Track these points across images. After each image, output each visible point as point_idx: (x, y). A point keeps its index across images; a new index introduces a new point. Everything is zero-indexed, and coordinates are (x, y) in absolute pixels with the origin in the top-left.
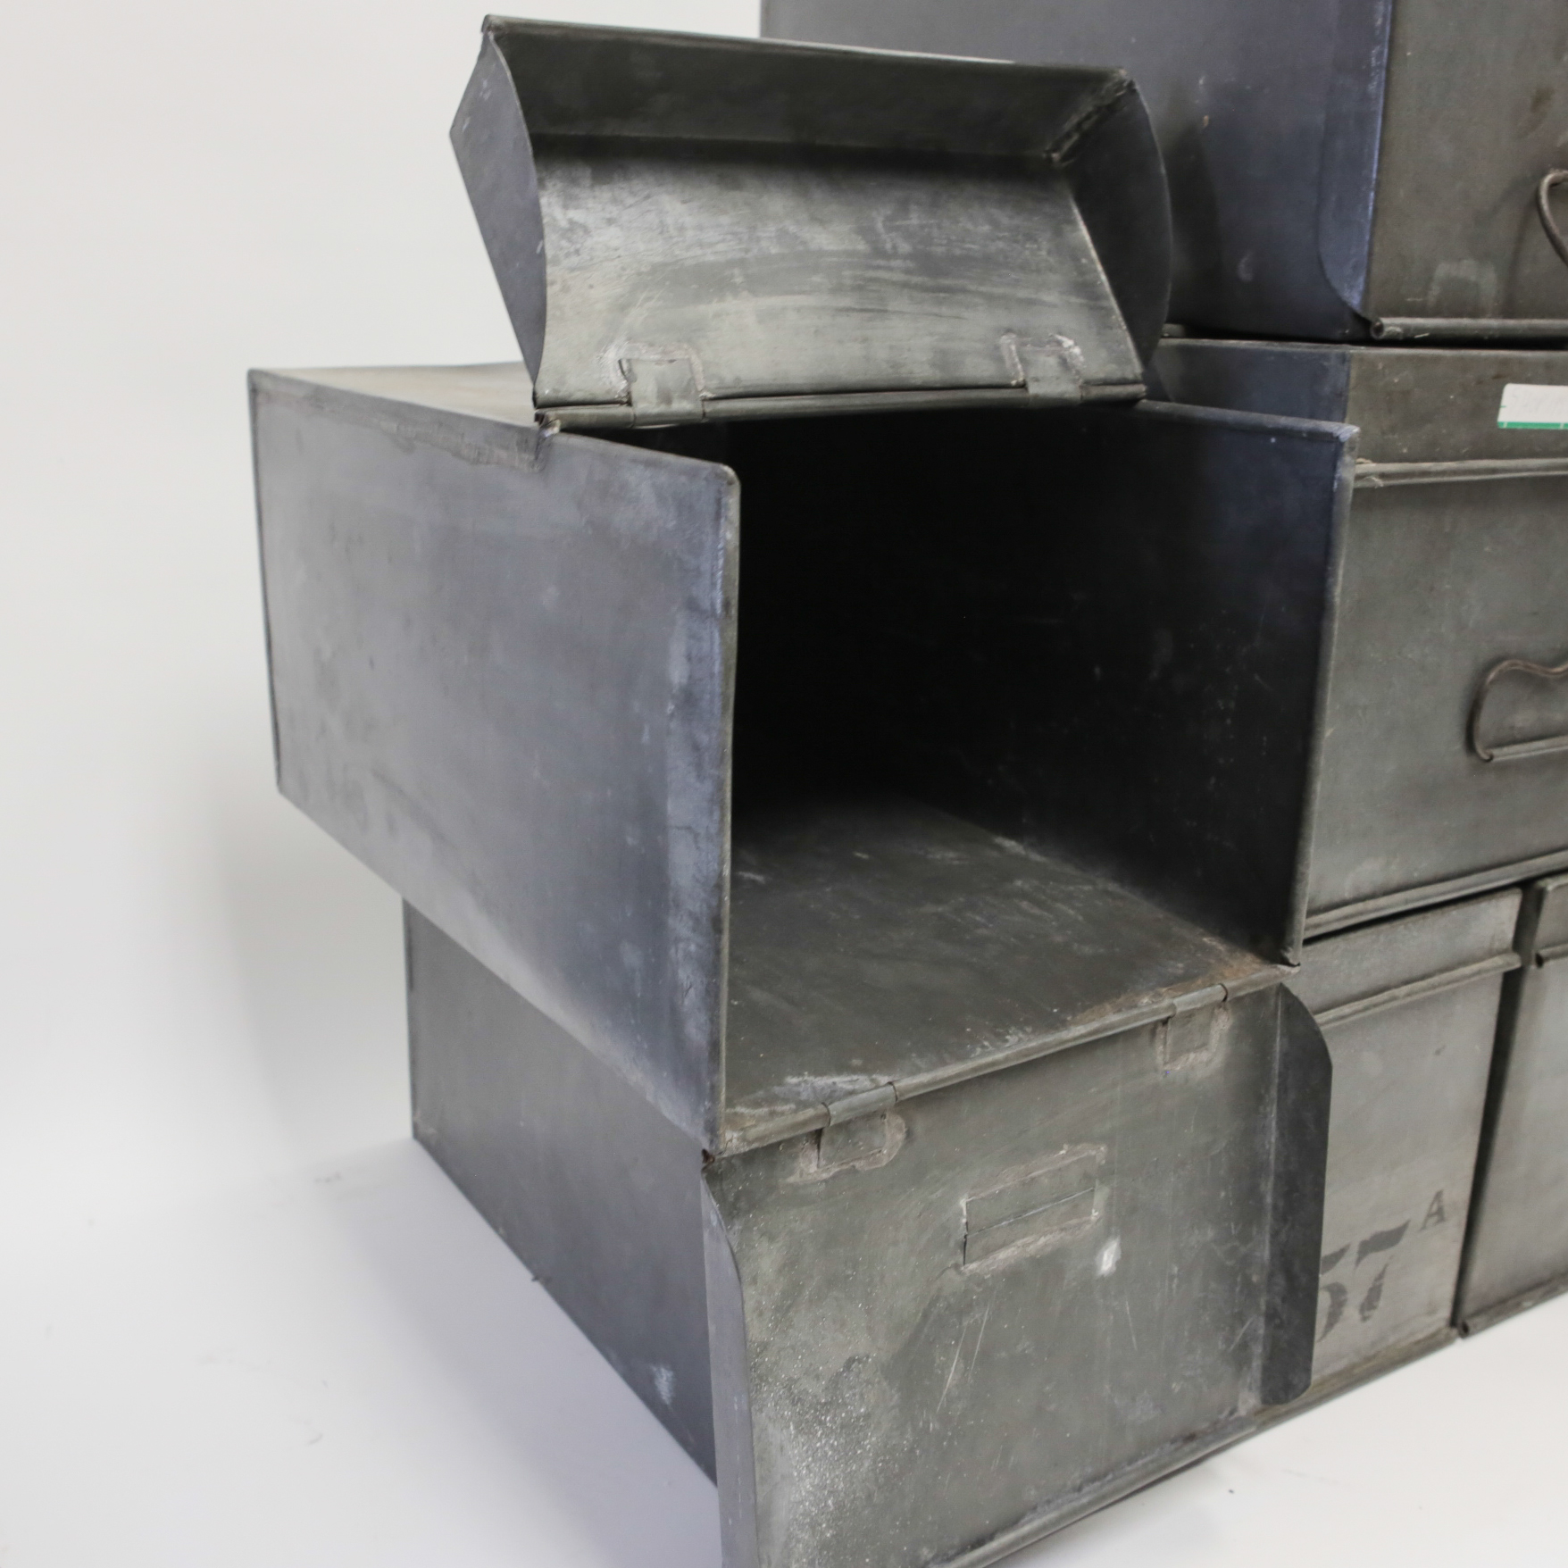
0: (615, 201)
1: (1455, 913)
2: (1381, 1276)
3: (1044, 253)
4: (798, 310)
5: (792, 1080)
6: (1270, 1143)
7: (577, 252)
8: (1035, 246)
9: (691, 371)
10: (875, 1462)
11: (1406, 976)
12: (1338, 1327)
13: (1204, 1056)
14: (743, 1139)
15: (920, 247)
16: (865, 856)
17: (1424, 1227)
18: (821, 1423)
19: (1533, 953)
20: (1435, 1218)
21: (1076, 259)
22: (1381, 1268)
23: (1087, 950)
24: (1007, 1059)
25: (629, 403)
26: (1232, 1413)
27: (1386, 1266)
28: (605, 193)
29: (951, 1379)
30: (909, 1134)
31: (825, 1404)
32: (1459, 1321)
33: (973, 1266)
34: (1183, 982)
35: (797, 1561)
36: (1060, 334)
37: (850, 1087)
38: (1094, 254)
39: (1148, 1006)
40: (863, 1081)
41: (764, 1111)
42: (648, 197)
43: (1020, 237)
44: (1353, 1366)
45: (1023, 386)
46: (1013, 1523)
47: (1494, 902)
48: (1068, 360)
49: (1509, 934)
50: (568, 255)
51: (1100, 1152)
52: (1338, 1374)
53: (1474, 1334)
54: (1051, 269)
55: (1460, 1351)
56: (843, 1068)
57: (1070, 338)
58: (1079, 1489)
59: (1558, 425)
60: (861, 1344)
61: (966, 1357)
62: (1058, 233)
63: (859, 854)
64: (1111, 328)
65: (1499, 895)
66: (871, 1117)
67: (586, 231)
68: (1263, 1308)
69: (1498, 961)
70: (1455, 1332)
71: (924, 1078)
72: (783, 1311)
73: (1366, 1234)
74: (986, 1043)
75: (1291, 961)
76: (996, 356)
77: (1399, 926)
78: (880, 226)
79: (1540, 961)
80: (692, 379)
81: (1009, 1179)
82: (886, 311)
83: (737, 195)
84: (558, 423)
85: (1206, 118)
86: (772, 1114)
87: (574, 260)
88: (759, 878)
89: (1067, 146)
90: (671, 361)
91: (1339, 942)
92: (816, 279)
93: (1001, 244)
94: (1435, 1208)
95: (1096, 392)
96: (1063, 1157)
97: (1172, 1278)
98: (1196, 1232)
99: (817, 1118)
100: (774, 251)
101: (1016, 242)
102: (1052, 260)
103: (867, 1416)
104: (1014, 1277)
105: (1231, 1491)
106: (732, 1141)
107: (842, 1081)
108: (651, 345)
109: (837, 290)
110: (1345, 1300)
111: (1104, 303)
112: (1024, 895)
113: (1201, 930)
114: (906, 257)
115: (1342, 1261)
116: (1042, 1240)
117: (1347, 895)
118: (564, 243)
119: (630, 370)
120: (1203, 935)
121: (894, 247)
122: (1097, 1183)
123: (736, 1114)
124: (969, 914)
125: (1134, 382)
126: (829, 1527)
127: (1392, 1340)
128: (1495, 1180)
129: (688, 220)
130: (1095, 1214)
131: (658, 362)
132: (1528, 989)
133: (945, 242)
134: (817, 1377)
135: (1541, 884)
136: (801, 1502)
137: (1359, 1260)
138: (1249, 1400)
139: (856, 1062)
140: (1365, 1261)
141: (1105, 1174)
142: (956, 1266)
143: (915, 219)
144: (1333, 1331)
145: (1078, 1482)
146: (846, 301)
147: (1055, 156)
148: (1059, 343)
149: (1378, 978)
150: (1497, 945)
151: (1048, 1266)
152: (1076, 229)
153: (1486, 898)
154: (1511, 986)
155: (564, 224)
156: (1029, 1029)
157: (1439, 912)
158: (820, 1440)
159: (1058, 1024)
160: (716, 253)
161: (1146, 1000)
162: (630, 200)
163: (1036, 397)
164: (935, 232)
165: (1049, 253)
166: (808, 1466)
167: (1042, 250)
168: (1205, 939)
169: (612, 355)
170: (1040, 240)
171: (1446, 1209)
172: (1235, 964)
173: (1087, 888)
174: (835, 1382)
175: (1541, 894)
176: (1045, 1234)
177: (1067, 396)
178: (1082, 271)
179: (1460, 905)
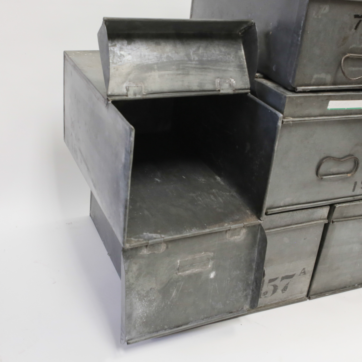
0: (131, 49)
1: (310, 210)
2: (288, 284)
3: (232, 58)
4: (168, 74)
5: (145, 234)
6: (255, 256)
7: (121, 61)
8: (230, 56)
9: (142, 89)
10: (155, 308)
11: (296, 223)
12: (275, 294)
13: (239, 237)
14: (130, 246)
15: (200, 58)
16: (184, 178)
17: (300, 275)
18: (144, 300)
19: (332, 220)
20: (303, 274)
21: (239, 59)
22: (288, 283)
23: (220, 210)
24: (190, 235)
25: (127, 96)
26: (242, 309)
27: (289, 282)
28: (129, 47)
29: (174, 294)
30: (167, 247)
31: (145, 296)
32: (309, 296)
33: (180, 273)
34: (235, 221)
35: (137, 324)
36: (231, 78)
37: (155, 237)
38: (244, 57)
39: (227, 226)
40: (159, 236)
41: (136, 240)
42: (138, 48)
43: (226, 54)
44: (280, 302)
45: (219, 91)
46: (187, 324)
47: (321, 209)
48: (232, 84)
49: (326, 215)
50: (119, 62)
51: (211, 254)
52: (276, 303)
53: (311, 299)
54: (232, 62)
55: (308, 303)
56: (156, 232)
57: (233, 79)
58: (203, 319)
59: (345, 108)
60: (154, 286)
61: (177, 291)
62: (237, 52)
63: (183, 177)
64: (245, 76)
65: (323, 207)
66: (158, 244)
67: (124, 56)
68: (251, 288)
69: (322, 221)
70: (307, 298)
71: (170, 237)
72: (137, 278)
73: (284, 275)
74: (187, 230)
75: (261, 220)
76: (214, 83)
77: (295, 212)
78: (191, 53)
79: (333, 222)
80: (142, 91)
81: (190, 258)
82: (189, 74)
83: (159, 47)
84: (111, 101)
85: (271, 32)
86: (138, 241)
87: (120, 63)
88: (159, 181)
89: (243, 31)
90: (137, 87)
91: (278, 215)
92: (173, 67)
93: (221, 56)
94: (303, 271)
95: (237, 92)
96: (203, 254)
97: (228, 280)
98: (235, 272)
99: (146, 243)
100: (165, 60)
101: (225, 55)
102: (233, 60)
103: (154, 299)
104: (190, 276)
105: (241, 325)
106: (127, 246)
107: (154, 235)
108: (134, 83)
109: (178, 70)
110: (278, 288)
111: (244, 70)
112: (213, 194)
113: (248, 208)
114: (197, 61)
115: (277, 280)
116: (197, 270)
117: (282, 205)
118: (119, 59)
119: (128, 89)
120: (248, 210)
121: (194, 59)
122: (210, 260)
123: (131, 240)
124: (199, 197)
125: (248, 89)
126: (144, 319)
127: (290, 298)
128: (319, 267)
129: (147, 54)
130: (210, 266)
131: (135, 87)
132: (330, 227)
133: (207, 57)
134: (144, 291)
135: (335, 205)
136: (139, 314)
137: (281, 281)
138: (247, 307)
139: (159, 231)
140: (283, 281)
141: (213, 258)
142: (176, 273)
143: (201, 51)
144: (274, 294)
145: (203, 318)
146: (180, 72)
147: (240, 33)
148: (230, 80)
149: (289, 222)
150: (322, 217)
151: (198, 275)
152: (241, 51)
153: (320, 207)
154: (326, 227)
155: (119, 55)
156: (198, 228)
157: (306, 210)
158: (144, 302)
159: (204, 228)
160: (151, 61)
161: (226, 225)
162: (135, 49)
163: (222, 93)
164: (205, 54)
165: (233, 58)
166: (141, 307)
167: (231, 57)
168: (247, 211)
169: (125, 85)
170: (231, 54)
171: (306, 272)
172: (250, 218)
173: (228, 194)
174: (148, 292)
175: (335, 207)
176: (198, 269)
177: (229, 93)
178: (240, 62)
179: (312, 209)
